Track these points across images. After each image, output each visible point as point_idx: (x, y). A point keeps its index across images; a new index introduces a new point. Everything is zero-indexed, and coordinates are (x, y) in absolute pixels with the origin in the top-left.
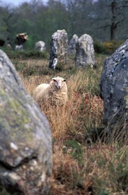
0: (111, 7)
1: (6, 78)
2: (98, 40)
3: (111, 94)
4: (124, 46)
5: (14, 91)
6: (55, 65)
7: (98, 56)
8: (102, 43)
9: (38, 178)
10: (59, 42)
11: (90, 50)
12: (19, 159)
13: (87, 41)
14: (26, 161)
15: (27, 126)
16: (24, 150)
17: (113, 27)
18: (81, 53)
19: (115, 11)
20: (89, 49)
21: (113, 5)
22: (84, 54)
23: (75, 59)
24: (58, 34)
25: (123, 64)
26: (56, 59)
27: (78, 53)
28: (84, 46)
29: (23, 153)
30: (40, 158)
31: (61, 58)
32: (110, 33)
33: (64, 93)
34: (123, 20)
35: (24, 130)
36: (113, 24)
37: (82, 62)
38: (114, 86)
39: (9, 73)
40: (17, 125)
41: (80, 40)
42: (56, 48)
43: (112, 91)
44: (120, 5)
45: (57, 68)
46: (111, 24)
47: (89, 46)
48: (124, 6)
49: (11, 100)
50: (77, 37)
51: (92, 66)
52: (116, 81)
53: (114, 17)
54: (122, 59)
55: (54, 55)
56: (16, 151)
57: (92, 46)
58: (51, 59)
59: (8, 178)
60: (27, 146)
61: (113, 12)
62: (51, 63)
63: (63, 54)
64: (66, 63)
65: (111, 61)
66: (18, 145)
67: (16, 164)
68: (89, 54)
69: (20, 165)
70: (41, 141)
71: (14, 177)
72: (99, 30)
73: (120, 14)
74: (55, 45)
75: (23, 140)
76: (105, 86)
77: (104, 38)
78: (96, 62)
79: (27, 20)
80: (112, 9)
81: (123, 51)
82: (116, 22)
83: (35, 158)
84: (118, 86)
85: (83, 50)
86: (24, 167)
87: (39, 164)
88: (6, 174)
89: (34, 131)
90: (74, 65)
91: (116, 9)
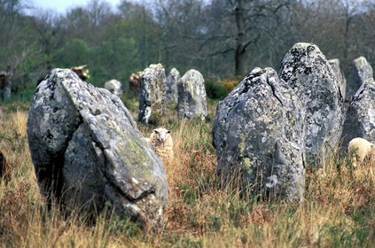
0: (234, 17)
1: (123, 122)
2: (214, 76)
3: (224, 142)
4: (238, 89)
5: (131, 133)
6: (147, 117)
7: (212, 104)
8: (220, 81)
9: (156, 211)
10: (153, 83)
11: (200, 93)
12: (140, 192)
13: (194, 80)
14: (145, 194)
15: (145, 164)
16: (144, 185)
17: (240, 53)
18: (186, 98)
19: (242, 25)
20: (198, 92)
21: (238, 13)
22: (191, 101)
23: (177, 108)
24: (151, 71)
25: (236, 109)
26: (148, 108)
27: (181, 99)
28: (191, 88)
29: (143, 187)
30: (157, 193)
31: (157, 106)
32: (234, 63)
33: (169, 148)
34: (256, 40)
35: (142, 167)
36: (239, 46)
37: (187, 113)
38: (227, 133)
39: (125, 117)
40: (137, 163)
41: (184, 78)
42: (149, 91)
43: (225, 139)
44: (250, 13)
45: (150, 122)
46: (235, 48)
47: (198, 87)
48: (258, 15)
49: (130, 140)
50: (177, 73)
51: (203, 119)
52: (229, 127)
53: (240, 34)
54: (235, 103)
55: (145, 102)
56: (137, 185)
57: (203, 87)
58: (141, 107)
59: (131, 209)
60: (146, 181)
61: (238, 26)
62: (142, 115)
63: (160, 100)
64: (164, 115)
65: (224, 106)
66: (139, 180)
67: (137, 196)
68: (198, 100)
69: (140, 198)
70: (158, 177)
71: (135, 208)
72: (214, 57)
73: (250, 29)
74: (147, 87)
75: (143, 176)
76: (218, 133)
77: (225, 71)
78: (210, 112)
79: (81, 41)
80: (237, 20)
81: (237, 94)
82: (244, 44)
83: (153, 192)
84: (232, 133)
85: (189, 95)
86: (144, 200)
87: (157, 198)
88: (128, 205)
89: (151, 168)
90: (176, 117)
91: (244, 20)
